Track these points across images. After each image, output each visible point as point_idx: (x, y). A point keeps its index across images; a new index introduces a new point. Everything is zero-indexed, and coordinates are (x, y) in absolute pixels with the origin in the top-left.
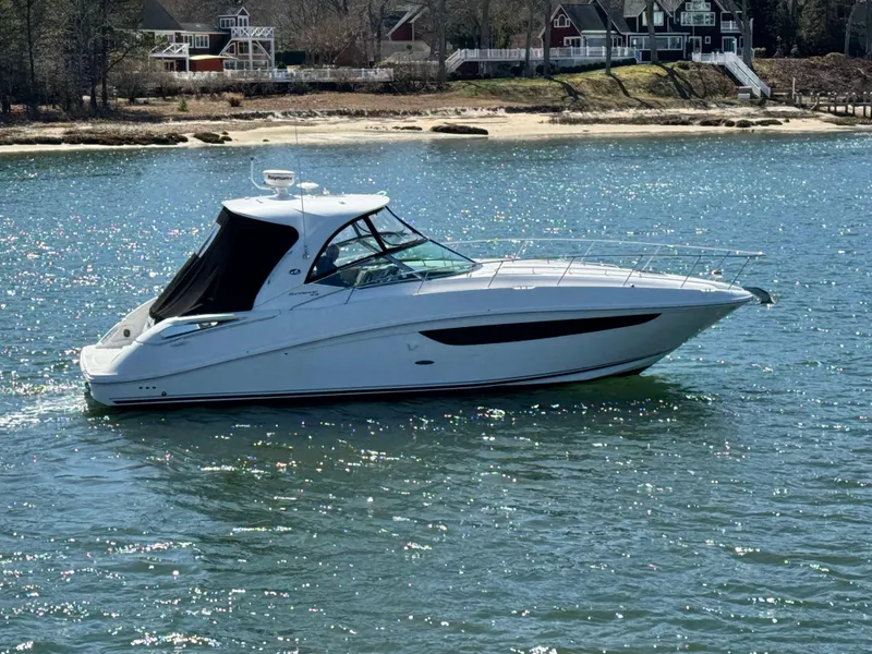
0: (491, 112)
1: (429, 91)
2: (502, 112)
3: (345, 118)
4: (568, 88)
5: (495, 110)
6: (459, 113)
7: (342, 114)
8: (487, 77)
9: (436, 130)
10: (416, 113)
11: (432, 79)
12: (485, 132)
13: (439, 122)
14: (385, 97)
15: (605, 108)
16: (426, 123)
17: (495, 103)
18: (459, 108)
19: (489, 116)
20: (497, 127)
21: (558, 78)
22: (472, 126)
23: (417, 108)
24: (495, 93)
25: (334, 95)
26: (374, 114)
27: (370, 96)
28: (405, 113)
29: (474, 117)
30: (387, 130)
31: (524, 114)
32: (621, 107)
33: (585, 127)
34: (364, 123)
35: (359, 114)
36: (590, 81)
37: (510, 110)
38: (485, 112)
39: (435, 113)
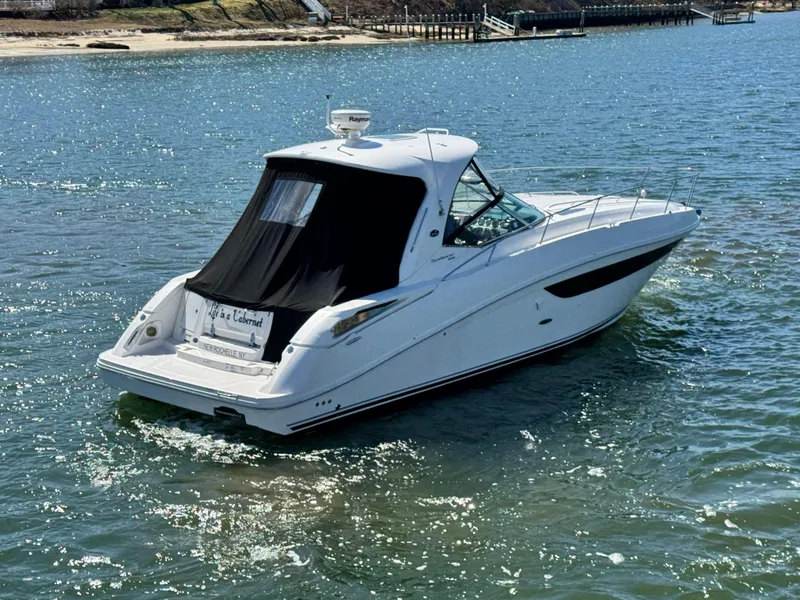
0: (131, 33)
1: (83, 17)
2: (139, 33)
3: (21, 38)
4: (185, 14)
5: (134, 31)
6: (106, 34)
7: (18, 35)
8: (127, 7)
9: (90, 46)
10: (74, 34)
11: (84, 8)
12: (127, 48)
13: (93, 40)
14: (50, 22)
15: (213, 29)
16: (83, 41)
17: (134, 26)
18: (107, 30)
19: (130, 36)
20: (136, 43)
21: (179, 7)
22: (117, 43)
23: (75, 30)
24: (132, 18)
25: (9, 21)
26: (42, 35)
27: (38, 21)
28: (66, 34)
29: (118, 36)
30: (54, 47)
31: (155, 34)
32: (225, 28)
33: (201, 43)
34: (36, 42)
35: (31, 35)
36: (202, 10)
37: (145, 31)
38: (127, 33)
39: (88, 33)
